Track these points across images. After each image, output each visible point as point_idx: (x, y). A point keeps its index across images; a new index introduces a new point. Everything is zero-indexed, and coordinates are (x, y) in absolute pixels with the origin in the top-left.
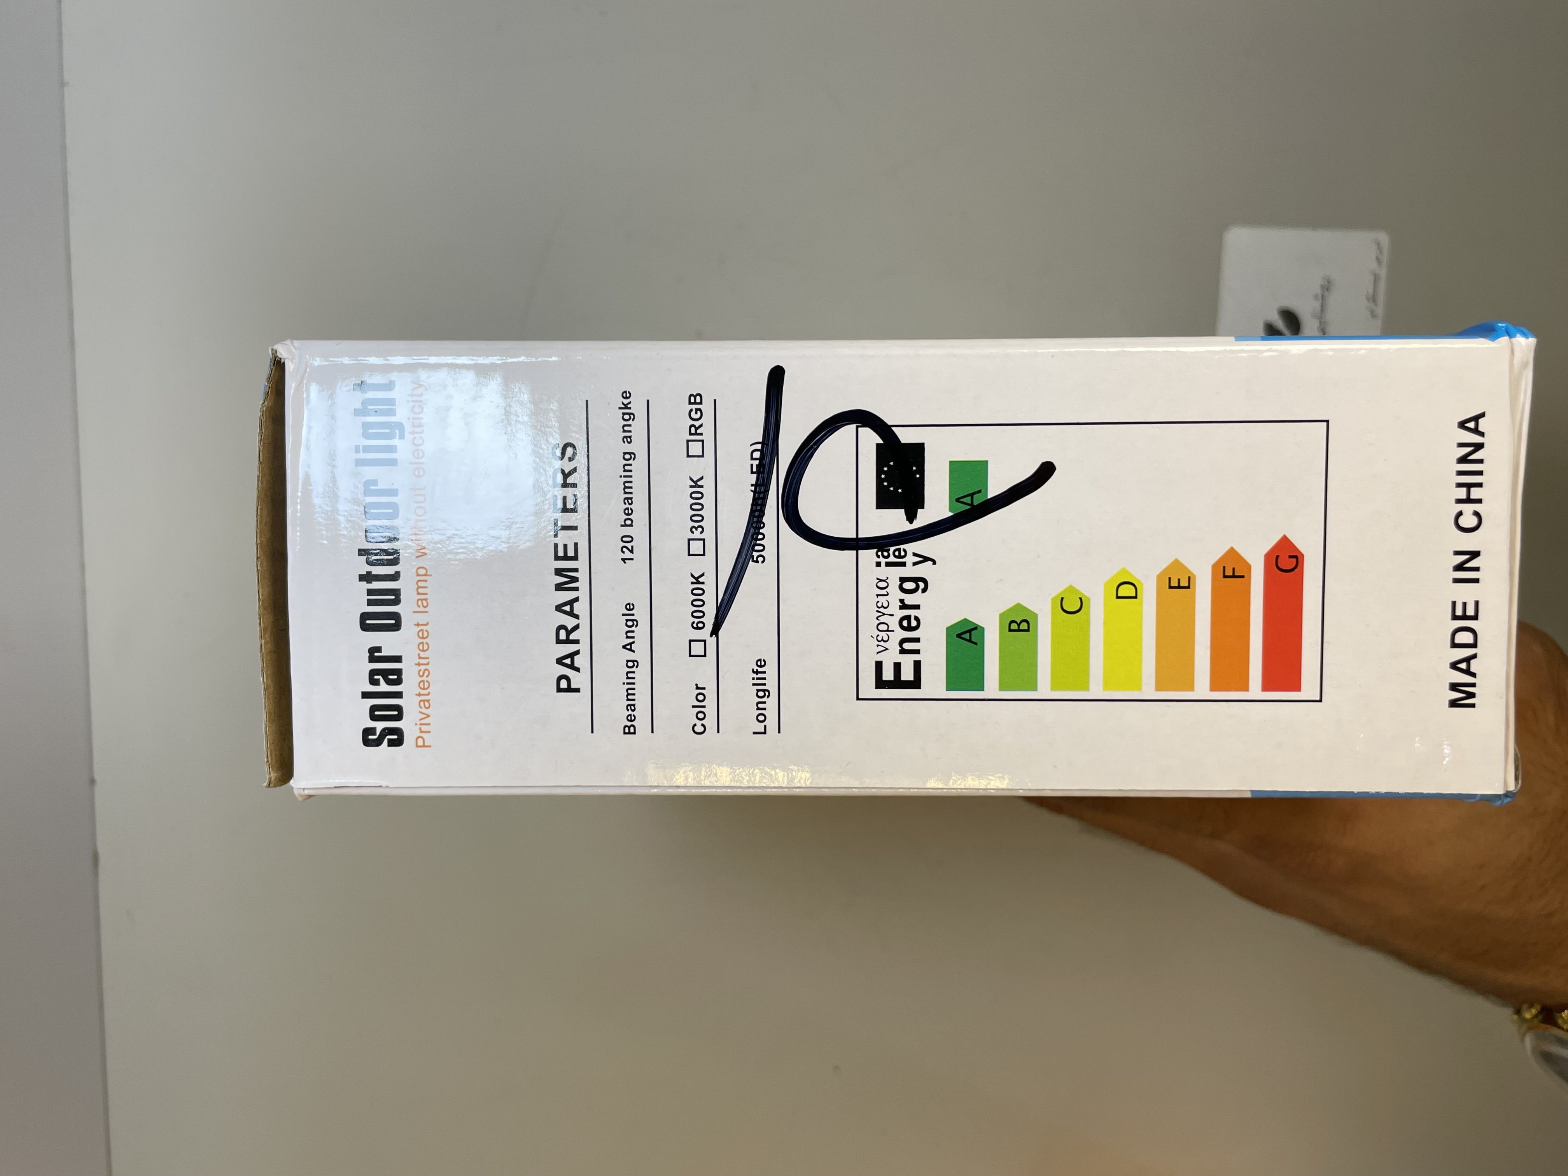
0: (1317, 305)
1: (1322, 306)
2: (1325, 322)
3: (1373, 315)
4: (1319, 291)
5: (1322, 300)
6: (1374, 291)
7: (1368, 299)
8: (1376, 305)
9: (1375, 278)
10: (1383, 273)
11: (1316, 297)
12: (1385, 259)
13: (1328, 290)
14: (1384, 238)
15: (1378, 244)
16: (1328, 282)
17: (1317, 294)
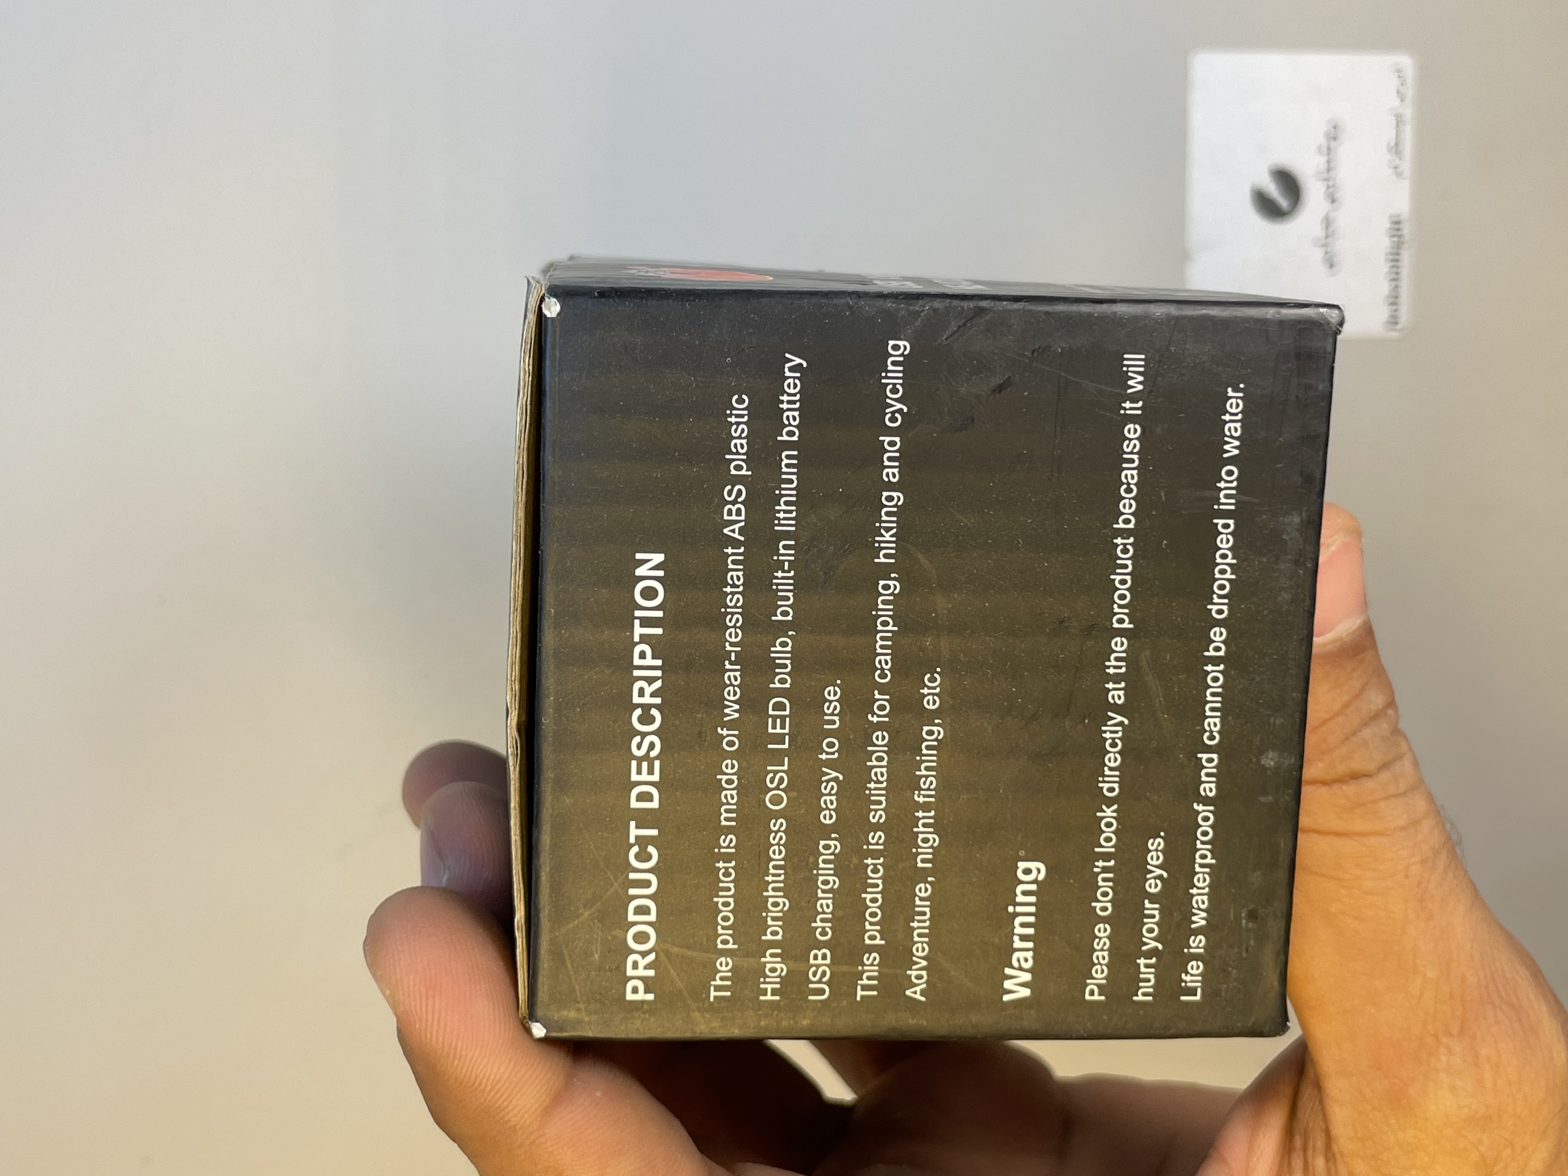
0: (1323, 160)
1: (1329, 162)
2: (1334, 186)
3: (1398, 174)
4: (1323, 141)
5: (1328, 153)
6: (1398, 139)
7: (1389, 150)
8: (1400, 159)
9: (1398, 120)
10: (1407, 113)
11: (1320, 151)
12: (1409, 94)
13: (1335, 139)
14: (1407, 64)
15: (1399, 72)
16: (1335, 127)
17: (1321, 145)
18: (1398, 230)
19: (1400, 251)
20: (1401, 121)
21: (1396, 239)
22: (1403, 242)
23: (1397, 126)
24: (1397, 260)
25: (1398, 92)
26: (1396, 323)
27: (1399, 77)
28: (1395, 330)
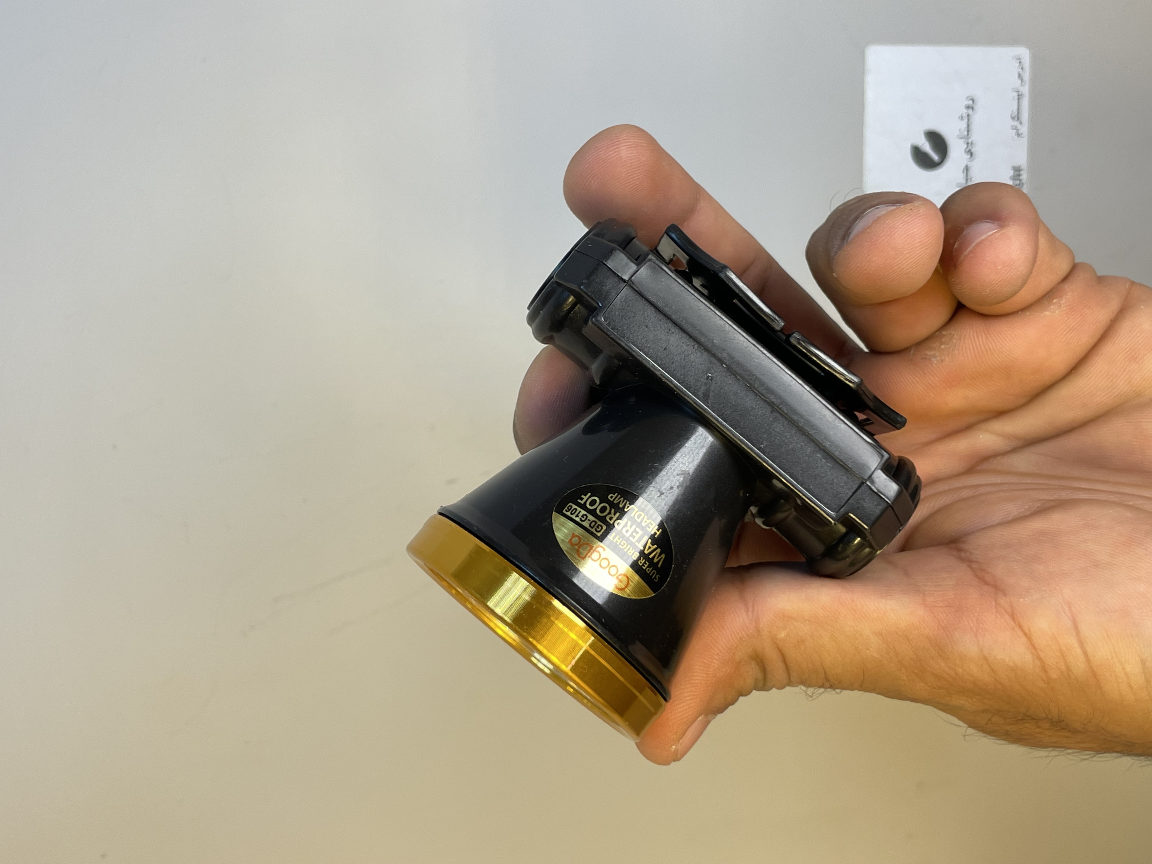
0: (963, 125)
1: (968, 126)
2: (972, 143)
3: (1019, 135)
4: (964, 111)
5: (968, 120)
6: (1018, 109)
7: (1013, 118)
8: (1021, 123)
9: (1019, 95)
10: (1025, 90)
11: (962, 118)
12: (1027, 76)
13: (973, 109)
14: (1025, 53)
15: (1020, 60)
16: (973, 100)
17: (962, 114)
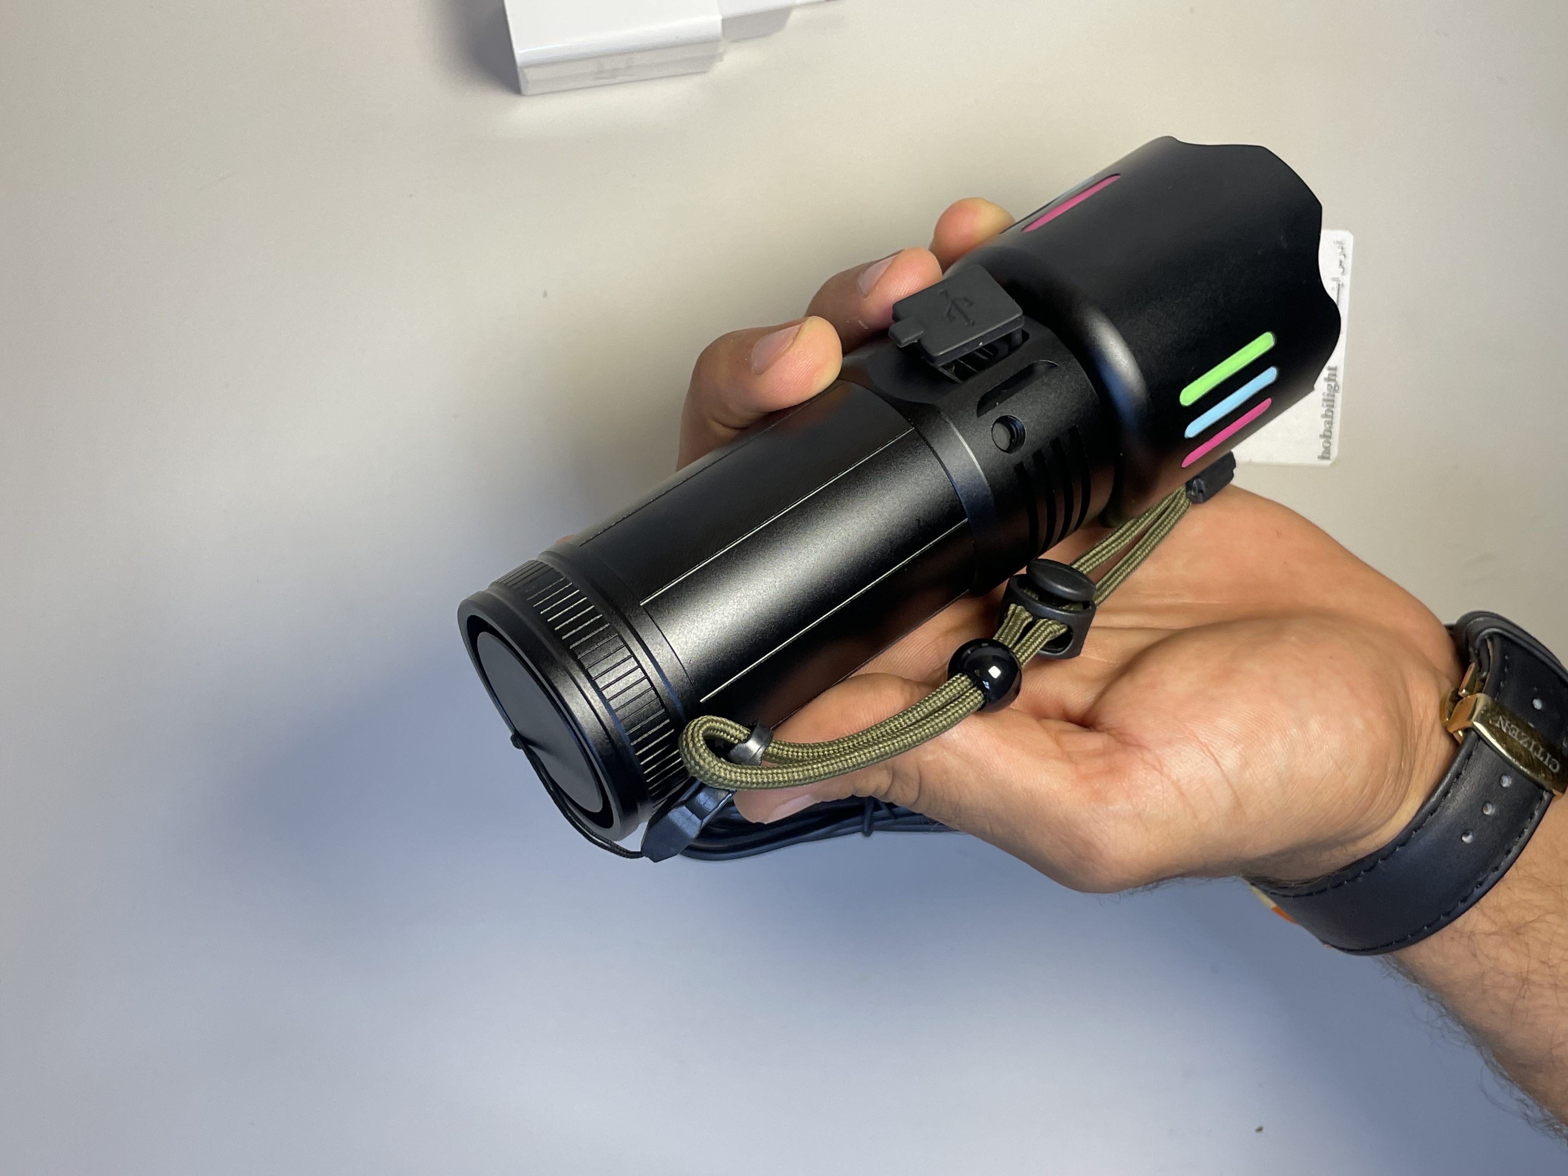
18: (1335, 375)
19: (1336, 394)
20: (1343, 285)
21: (1333, 384)
22: (1338, 386)
23: (1339, 289)
24: (1333, 401)
25: (1341, 262)
26: (1329, 453)
27: (1342, 248)
28: (1328, 458)
